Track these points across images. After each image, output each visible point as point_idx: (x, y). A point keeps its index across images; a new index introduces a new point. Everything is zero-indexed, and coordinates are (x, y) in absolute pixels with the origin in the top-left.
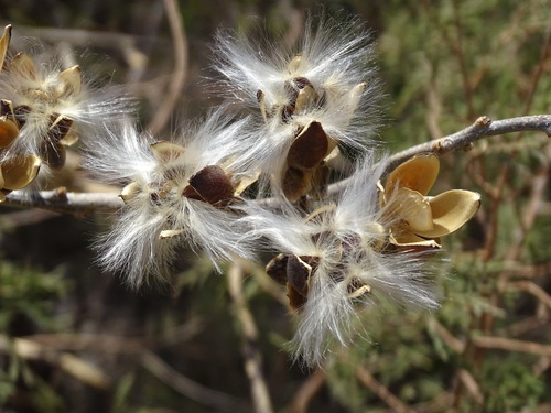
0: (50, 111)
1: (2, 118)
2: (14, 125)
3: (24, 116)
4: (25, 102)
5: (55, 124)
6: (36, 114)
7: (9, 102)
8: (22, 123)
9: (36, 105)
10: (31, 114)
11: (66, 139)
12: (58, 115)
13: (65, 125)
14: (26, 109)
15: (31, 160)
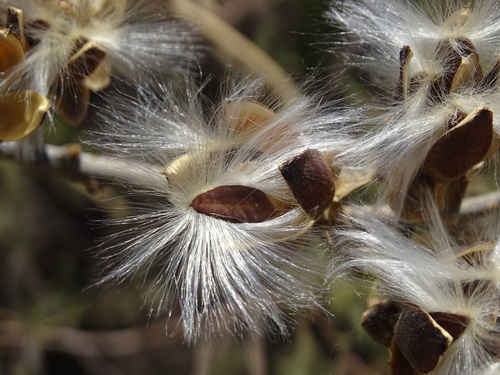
0: (76, 32)
1: (2, 32)
2: (19, 46)
3: (37, 34)
4: (41, 14)
5: (80, 52)
6: (55, 34)
7: (19, 11)
8: (32, 44)
9: (57, 22)
10: (49, 33)
11: (93, 80)
12: (85, 41)
13: (95, 56)
14: (42, 25)
15: (35, 100)
